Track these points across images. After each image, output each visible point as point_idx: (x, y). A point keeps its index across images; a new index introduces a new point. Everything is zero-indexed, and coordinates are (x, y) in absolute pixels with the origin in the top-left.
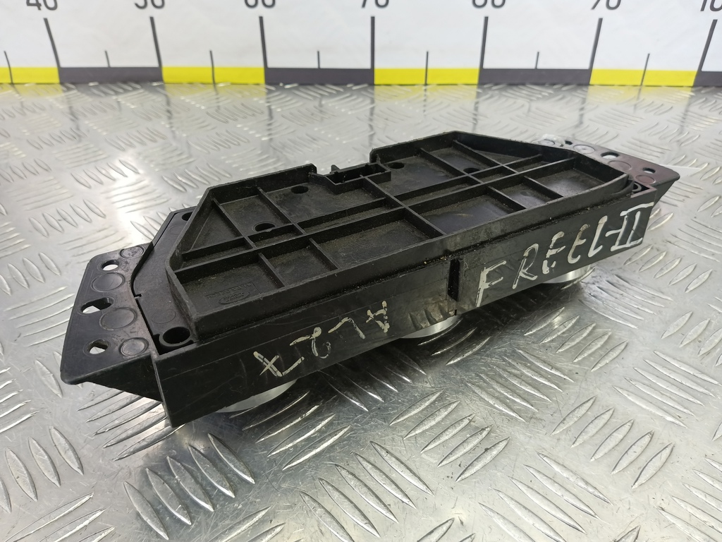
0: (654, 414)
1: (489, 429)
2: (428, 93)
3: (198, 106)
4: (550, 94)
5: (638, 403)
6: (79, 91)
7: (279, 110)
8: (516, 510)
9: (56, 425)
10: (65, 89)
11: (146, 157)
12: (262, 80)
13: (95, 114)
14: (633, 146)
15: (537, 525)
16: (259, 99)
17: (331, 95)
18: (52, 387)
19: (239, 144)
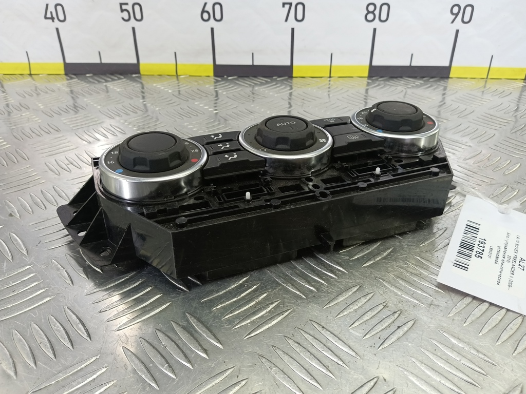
1: (399, 312)
2: (331, 83)
3: (166, 90)
4: (421, 83)
6: (79, 79)
7: (225, 93)
8: (426, 371)
9: (69, 305)
10: (68, 78)
11: (130, 123)
12: (211, 73)
13: (91, 94)
14: (486, 119)
15: (443, 382)
16: (210, 86)
17: (262, 84)
18: (66, 279)
19: (197, 116)
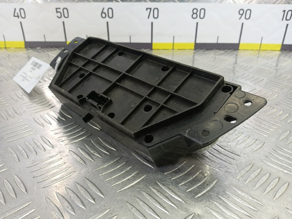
0: (279, 170)
4: (223, 53)
5: (271, 165)
6: (32, 50)
9: (16, 174)
10: (27, 50)
14: (259, 71)
18: (15, 158)
